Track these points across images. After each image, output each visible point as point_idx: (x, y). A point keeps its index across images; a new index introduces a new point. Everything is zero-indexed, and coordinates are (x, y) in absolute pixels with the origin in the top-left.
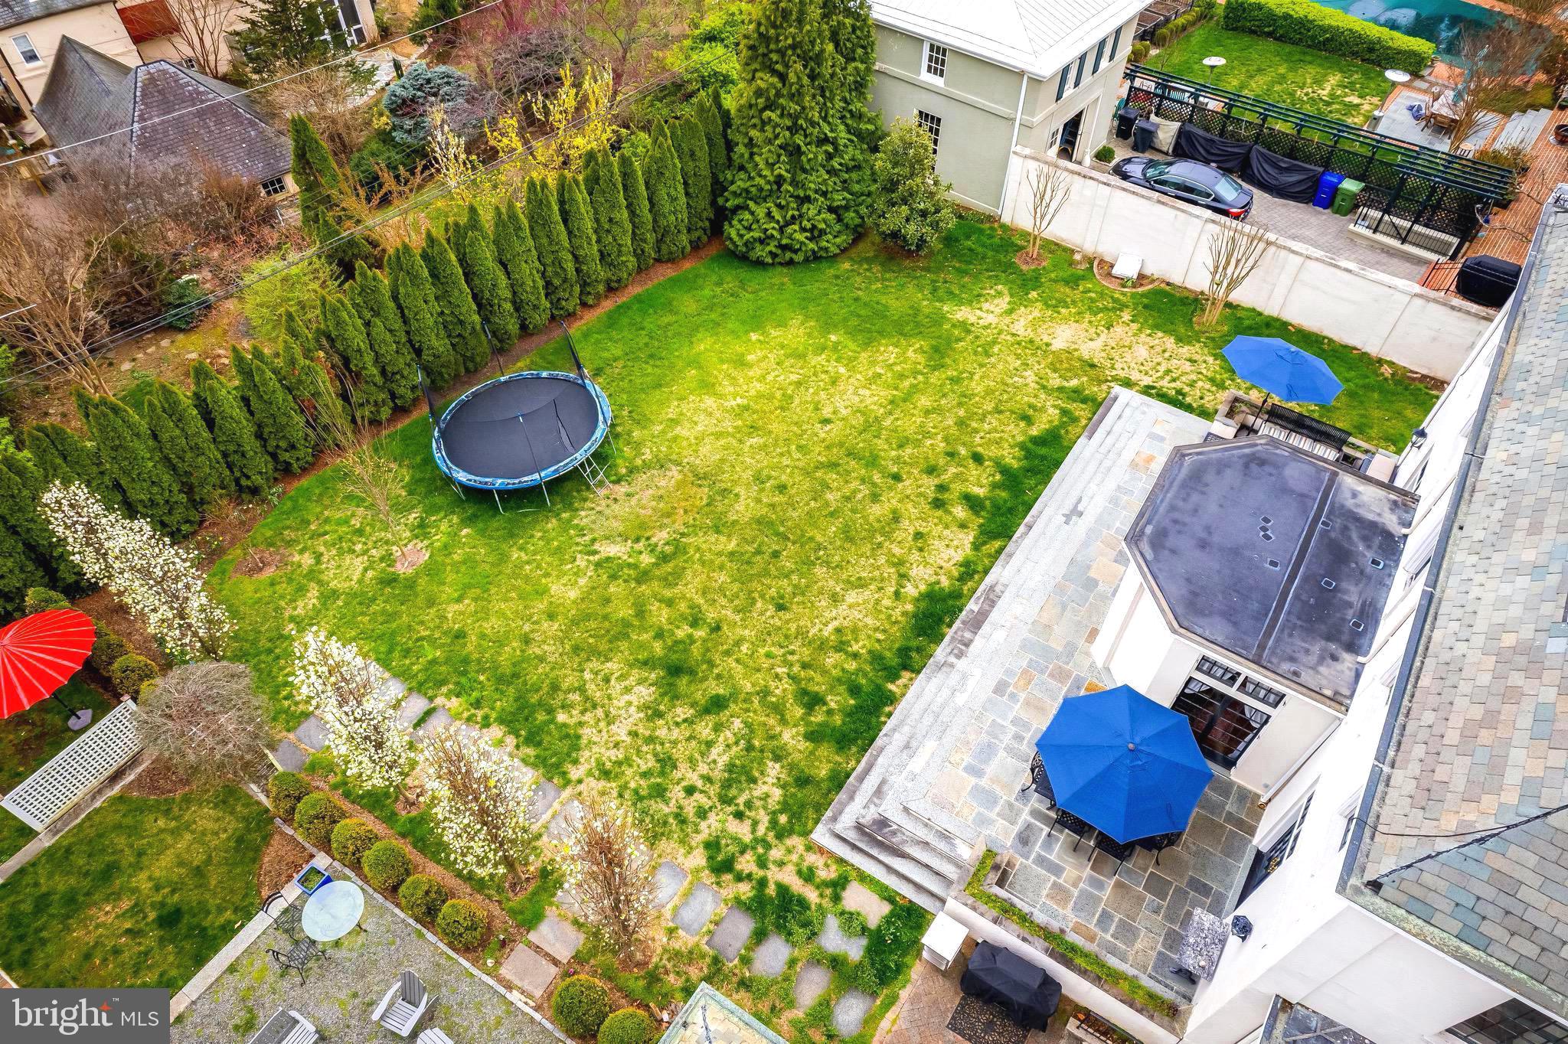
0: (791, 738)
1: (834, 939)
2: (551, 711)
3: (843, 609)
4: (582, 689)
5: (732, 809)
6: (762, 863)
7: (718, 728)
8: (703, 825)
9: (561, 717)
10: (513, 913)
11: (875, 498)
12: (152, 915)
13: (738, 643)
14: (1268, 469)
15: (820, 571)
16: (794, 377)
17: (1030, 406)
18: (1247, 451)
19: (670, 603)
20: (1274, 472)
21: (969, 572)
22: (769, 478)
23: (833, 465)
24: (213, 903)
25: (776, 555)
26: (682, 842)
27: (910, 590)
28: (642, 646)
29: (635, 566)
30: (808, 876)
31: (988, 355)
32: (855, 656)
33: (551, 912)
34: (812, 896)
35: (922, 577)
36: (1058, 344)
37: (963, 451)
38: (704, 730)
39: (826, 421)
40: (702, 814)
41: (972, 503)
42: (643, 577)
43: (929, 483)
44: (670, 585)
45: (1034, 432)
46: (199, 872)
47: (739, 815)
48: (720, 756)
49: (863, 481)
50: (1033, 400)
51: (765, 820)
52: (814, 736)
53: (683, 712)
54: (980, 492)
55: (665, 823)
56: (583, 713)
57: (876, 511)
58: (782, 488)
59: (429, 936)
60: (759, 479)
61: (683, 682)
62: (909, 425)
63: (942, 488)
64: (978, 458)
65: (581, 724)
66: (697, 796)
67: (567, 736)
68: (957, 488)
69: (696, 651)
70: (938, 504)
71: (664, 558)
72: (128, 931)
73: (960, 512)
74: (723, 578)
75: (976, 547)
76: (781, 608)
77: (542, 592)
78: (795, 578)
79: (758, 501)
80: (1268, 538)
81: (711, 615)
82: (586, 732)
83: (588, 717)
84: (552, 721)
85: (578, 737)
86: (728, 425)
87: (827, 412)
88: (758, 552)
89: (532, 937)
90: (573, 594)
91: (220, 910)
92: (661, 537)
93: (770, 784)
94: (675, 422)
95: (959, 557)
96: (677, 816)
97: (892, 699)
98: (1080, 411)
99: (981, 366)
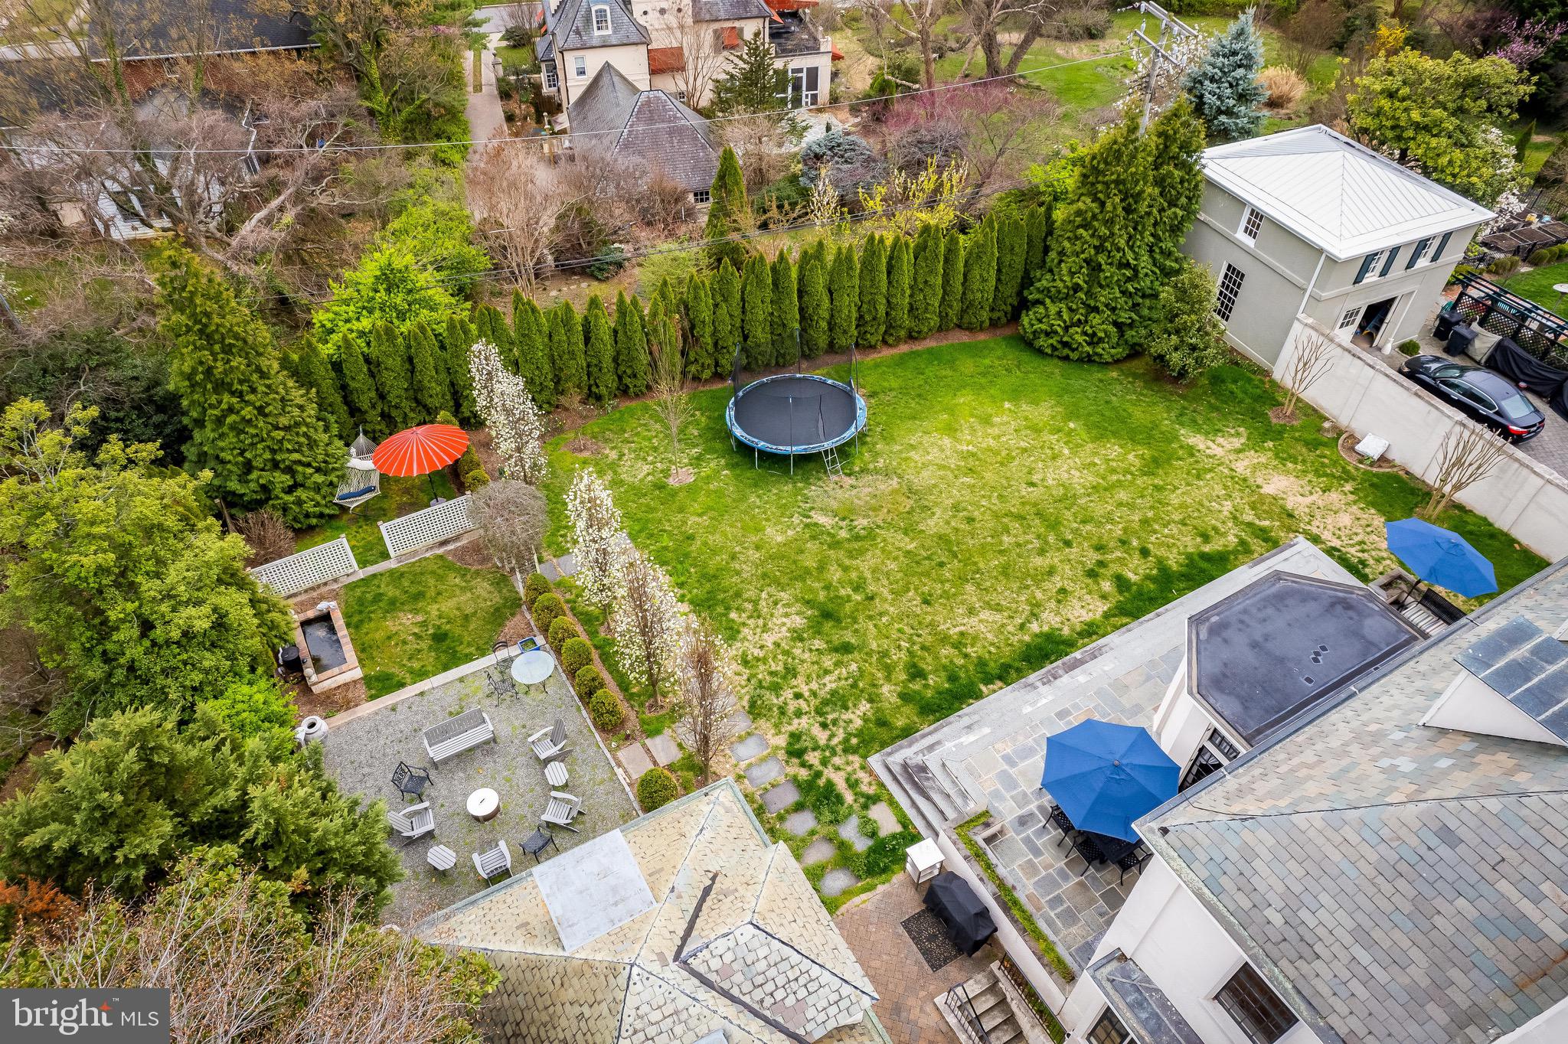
0: (888, 692)
1: (849, 831)
2: (728, 609)
3: (974, 621)
4: (755, 602)
5: (819, 719)
6: (824, 762)
7: (838, 664)
8: (796, 721)
9: (733, 615)
10: (643, 722)
11: (1042, 552)
12: (431, 631)
13: (881, 614)
14: (1351, 613)
15: (969, 588)
16: (1023, 444)
17: (1215, 529)
18: (1341, 594)
19: (846, 569)
20: (1356, 617)
21: (1091, 631)
22: (965, 509)
23: (1020, 518)
24: (467, 639)
25: (941, 565)
26: (776, 726)
27: (1035, 627)
28: (811, 590)
29: (833, 536)
30: (853, 784)
31: (1198, 477)
32: (966, 656)
33: (667, 732)
34: (849, 797)
35: (1049, 620)
36: (1268, 489)
37: (1135, 543)
38: (828, 662)
39: (1032, 484)
40: (799, 714)
41: (1121, 583)
42: (836, 544)
43: (1092, 557)
44: (851, 557)
45: (1207, 549)
46: (466, 618)
47: (824, 726)
48: (830, 683)
49: (1039, 537)
50: (1219, 525)
51: (841, 735)
52: (905, 697)
53: (818, 644)
54: (1133, 578)
55: (770, 709)
56: (749, 617)
57: (1038, 561)
58: (970, 520)
59: (584, 712)
60: (956, 508)
61: (828, 626)
62: (1099, 510)
63: (1101, 564)
64: (1145, 552)
65: (744, 624)
66: (801, 701)
67: (731, 628)
68: (1114, 568)
69: (848, 608)
70: (1092, 574)
71: (857, 538)
72: (415, 634)
73: (1107, 586)
74: (892, 566)
75: (1106, 616)
76: (926, 602)
77: (758, 530)
78: (947, 586)
79: (948, 523)
80: (1316, 660)
81: (872, 588)
82: (745, 631)
83: (751, 622)
84: (726, 615)
85: (739, 632)
86: (952, 462)
87: (1036, 478)
88: (928, 558)
89: (648, 742)
90: (780, 539)
91: (469, 645)
92: (862, 522)
93: (857, 715)
94: (913, 447)
95: (1087, 617)
96: (780, 708)
97: (979, 696)
98: (1256, 545)
99: (1188, 484)
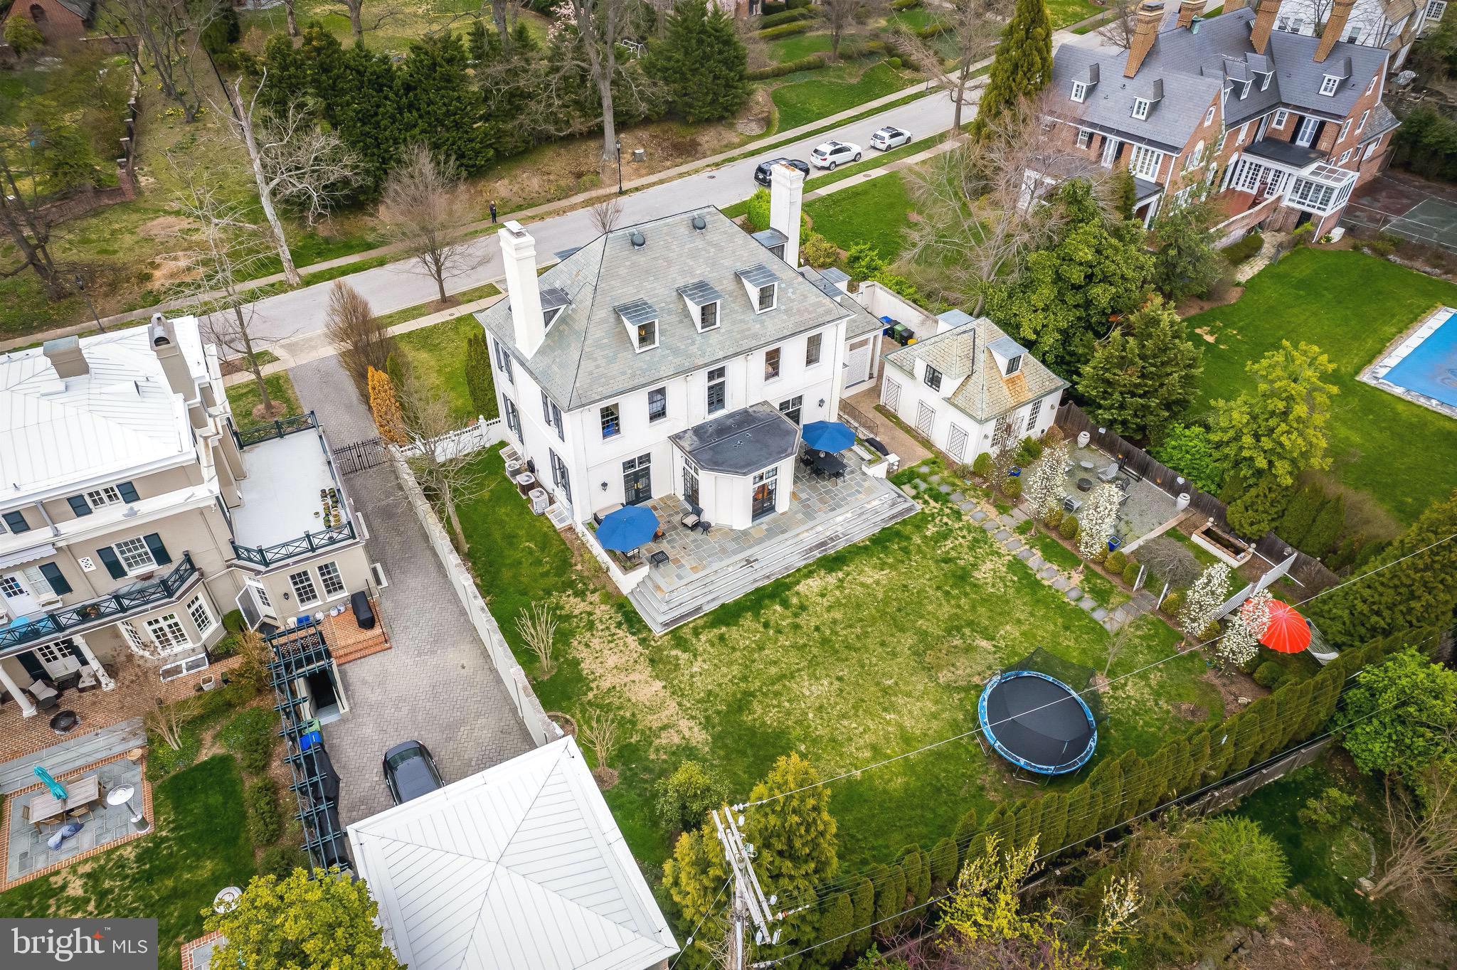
0: (917, 540)
1: (923, 486)
3: (876, 577)
4: (1006, 586)
6: (941, 510)
7: (948, 553)
11: (835, 622)
13: (930, 579)
15: (880, 596)
16: (845, 723)
17: (713, 645)
19: (959, 606)
21: (807, 572)
22: (888, 653)
23: (849, 647)
25: (899, 610)
27: (840, 575)
28: (976, 593)
29: (973, 630)
30: (926, 502)
31: (710, 693)
32: (879, 558)
34: (926, 497)
35: (832, 579)
36: (658, 685)
37: (771, 632)
38: (953, 554)
39: (840, 679)
40: (960, 529)
41: (785, 604)
42: (970, 624)
43: (801, 621)
44: (956, 614)
45: (724, 629)
48: (949, 544)
49: (837, 633)
50: (709, 648)
51: (937, 521)
52: (908, 538)
53: (962, 563)
54: (778, 608)
56: (1006, 575)
57: (838, 615)
58: (883, 644)
60: (894, 654)
61: (959, 573)
62: (793, 658)
63: (796, 615)
64: (766, 625)
65: (1007, 572)
67: (1013, 570)
68: (788, 613)
69: (951, 582)
70: (803, 608)
71: (958, 629)
73: (795, 601)
74: (930, 608)
75: (798, 583)
76: (905, 586)
77: (1023, 634)
78: (894, 596)
79: (899, 642)
81: (939, 594)
86: (900, 700)
87: (837, 684)
88: (908, 614)
90: (1008, 627)
92: (957, 642)
93: (931, 530)
94: (934, 716)
95: (810, 581)
97: (870, 539)
98: (687, 633)
99: (720, 685)
